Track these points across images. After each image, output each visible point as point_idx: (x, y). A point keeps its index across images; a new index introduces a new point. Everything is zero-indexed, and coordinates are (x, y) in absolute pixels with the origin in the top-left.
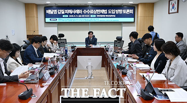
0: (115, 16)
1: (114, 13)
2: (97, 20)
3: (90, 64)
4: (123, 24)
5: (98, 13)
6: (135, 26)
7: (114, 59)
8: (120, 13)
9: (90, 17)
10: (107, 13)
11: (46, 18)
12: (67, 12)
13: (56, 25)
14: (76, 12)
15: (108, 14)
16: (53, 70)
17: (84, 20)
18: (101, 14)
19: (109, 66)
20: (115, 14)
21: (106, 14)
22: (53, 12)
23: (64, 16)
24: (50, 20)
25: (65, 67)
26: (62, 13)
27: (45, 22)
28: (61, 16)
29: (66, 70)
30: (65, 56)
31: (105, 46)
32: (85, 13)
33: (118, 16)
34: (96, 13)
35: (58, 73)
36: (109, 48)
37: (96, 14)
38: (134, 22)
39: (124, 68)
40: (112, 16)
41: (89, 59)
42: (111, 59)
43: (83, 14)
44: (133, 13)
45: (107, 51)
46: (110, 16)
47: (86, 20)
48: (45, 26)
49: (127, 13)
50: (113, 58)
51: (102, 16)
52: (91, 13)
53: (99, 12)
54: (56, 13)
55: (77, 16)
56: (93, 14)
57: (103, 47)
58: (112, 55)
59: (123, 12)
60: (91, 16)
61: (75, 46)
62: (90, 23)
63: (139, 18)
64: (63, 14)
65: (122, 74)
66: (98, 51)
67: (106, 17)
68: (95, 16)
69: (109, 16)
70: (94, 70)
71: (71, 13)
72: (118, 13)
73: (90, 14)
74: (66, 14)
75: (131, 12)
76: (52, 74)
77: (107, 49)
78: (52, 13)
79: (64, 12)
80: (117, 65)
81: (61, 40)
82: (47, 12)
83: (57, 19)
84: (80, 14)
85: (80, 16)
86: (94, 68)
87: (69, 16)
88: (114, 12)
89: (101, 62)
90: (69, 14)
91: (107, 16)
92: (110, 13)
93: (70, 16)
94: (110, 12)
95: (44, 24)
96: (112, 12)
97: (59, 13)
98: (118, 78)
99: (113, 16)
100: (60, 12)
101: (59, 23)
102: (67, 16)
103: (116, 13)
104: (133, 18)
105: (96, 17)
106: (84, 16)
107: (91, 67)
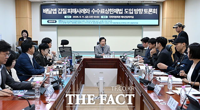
0: (133, 18)
1: (132, 13)
2: (109, 22)
3: (101, 79)
4: (144, 28)
5: (110, 13)
6: (159, 30)
7: (135, 72)
8: (139, 13)
9: (100, 18)
10: (123, 13)
11: (42, 20)
12: (70, 12)
13: (55, 28)
14: (82, 12)
15: (124, 15)
16: (57, 83)
17: (93, 22)
18: (115, 14)
19: (127, 81)
20: (134, 15)
21: (121, 15)
22: (52, 12)
23: (65, 17)
24: (48, 22)
25: (71, 82)
26: (63, 13)
27: (42, 25)
28: (62, 17)
29: (71, 86)
30: (70, 68)
31: (121, 57)
32: (94, 13)
33: (137, 17)
34: (108, 13)
35: (64, 87)
36: (126, 59)
37: (109, 15)
38: (159, 25)
39: (150, 82)
40: (129, 17)
41: (100, 73)
42: (131, 72)
43: (91, 14)
44: (156, 14)
45: (124, 62)
46: (127, 18)
47: (95, 22)
48: (41, 30)
49: (149, 14)
50: (133, 71)
51: (115, 17)
52: (102, 13)
53: (112, 12)
54: (56, 12)
55: (83, 17)
56: (105, 15)
57: (118, 57)
58: (132, 67)
59: (143, 12)
60: (102, 17)
61: (82, 57)
62: (100, 26)
63: (165, 20)
64: (65, 15)
65: (148, 90)
66: (112, 63)
67: (121, 19)
68: (107, 17)
69: (126, 16)
70: (106, 88)
71: (76, 13)
72: (138, 13)
73: (100, 15)
74: (68, 14)
75: (154, 13)
76: (56, 89)
77: (124, 60)
78: (50, 13)
79: (66, 12)
80: (140, 79)
81: (64, 48)
82: (44, 12)
83: (57, 20)
84: (87, 14)
85: (87, 17)
86: (107, 85)
87: (72, 17)
88: (132, 11)
89: (116, 77)
90: (73, 14)
91: (122, 17)
92: (127, 13)
93: (74, 17)
94: (127, 11)
95: (40, 27)
96: (129, 12)
97: (59, 13)
98: (142, 95)
99: (131, 17)
100: (61, 12)
101: (59, 26)
102: (70, 17)
103: (135, 13)
104: (158, 20)
105: (109, 18)
106: (92, 16)
107: (103, 83)
